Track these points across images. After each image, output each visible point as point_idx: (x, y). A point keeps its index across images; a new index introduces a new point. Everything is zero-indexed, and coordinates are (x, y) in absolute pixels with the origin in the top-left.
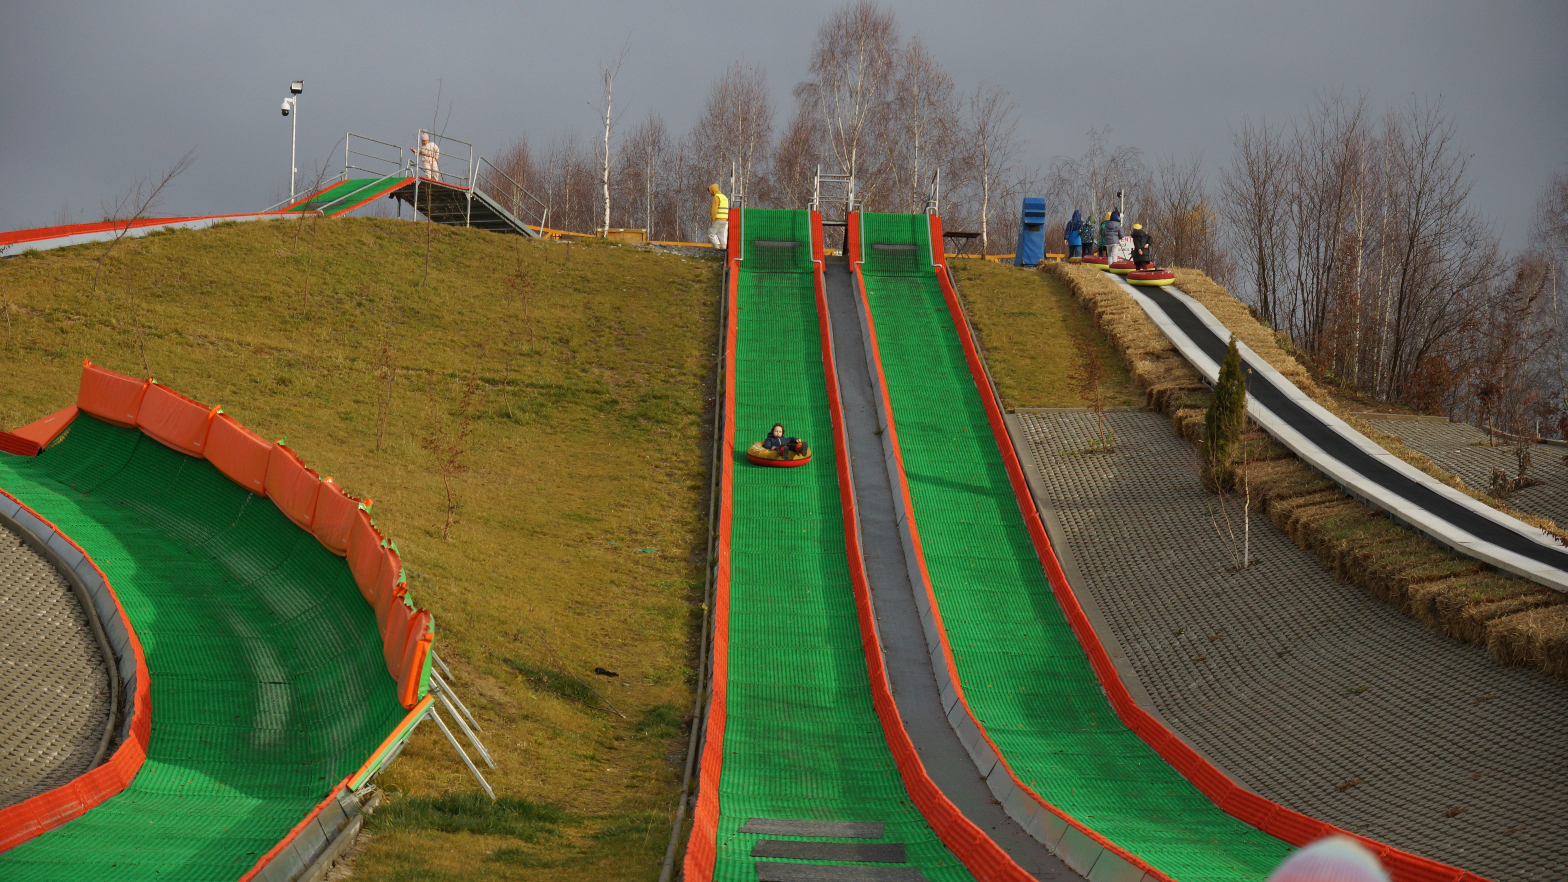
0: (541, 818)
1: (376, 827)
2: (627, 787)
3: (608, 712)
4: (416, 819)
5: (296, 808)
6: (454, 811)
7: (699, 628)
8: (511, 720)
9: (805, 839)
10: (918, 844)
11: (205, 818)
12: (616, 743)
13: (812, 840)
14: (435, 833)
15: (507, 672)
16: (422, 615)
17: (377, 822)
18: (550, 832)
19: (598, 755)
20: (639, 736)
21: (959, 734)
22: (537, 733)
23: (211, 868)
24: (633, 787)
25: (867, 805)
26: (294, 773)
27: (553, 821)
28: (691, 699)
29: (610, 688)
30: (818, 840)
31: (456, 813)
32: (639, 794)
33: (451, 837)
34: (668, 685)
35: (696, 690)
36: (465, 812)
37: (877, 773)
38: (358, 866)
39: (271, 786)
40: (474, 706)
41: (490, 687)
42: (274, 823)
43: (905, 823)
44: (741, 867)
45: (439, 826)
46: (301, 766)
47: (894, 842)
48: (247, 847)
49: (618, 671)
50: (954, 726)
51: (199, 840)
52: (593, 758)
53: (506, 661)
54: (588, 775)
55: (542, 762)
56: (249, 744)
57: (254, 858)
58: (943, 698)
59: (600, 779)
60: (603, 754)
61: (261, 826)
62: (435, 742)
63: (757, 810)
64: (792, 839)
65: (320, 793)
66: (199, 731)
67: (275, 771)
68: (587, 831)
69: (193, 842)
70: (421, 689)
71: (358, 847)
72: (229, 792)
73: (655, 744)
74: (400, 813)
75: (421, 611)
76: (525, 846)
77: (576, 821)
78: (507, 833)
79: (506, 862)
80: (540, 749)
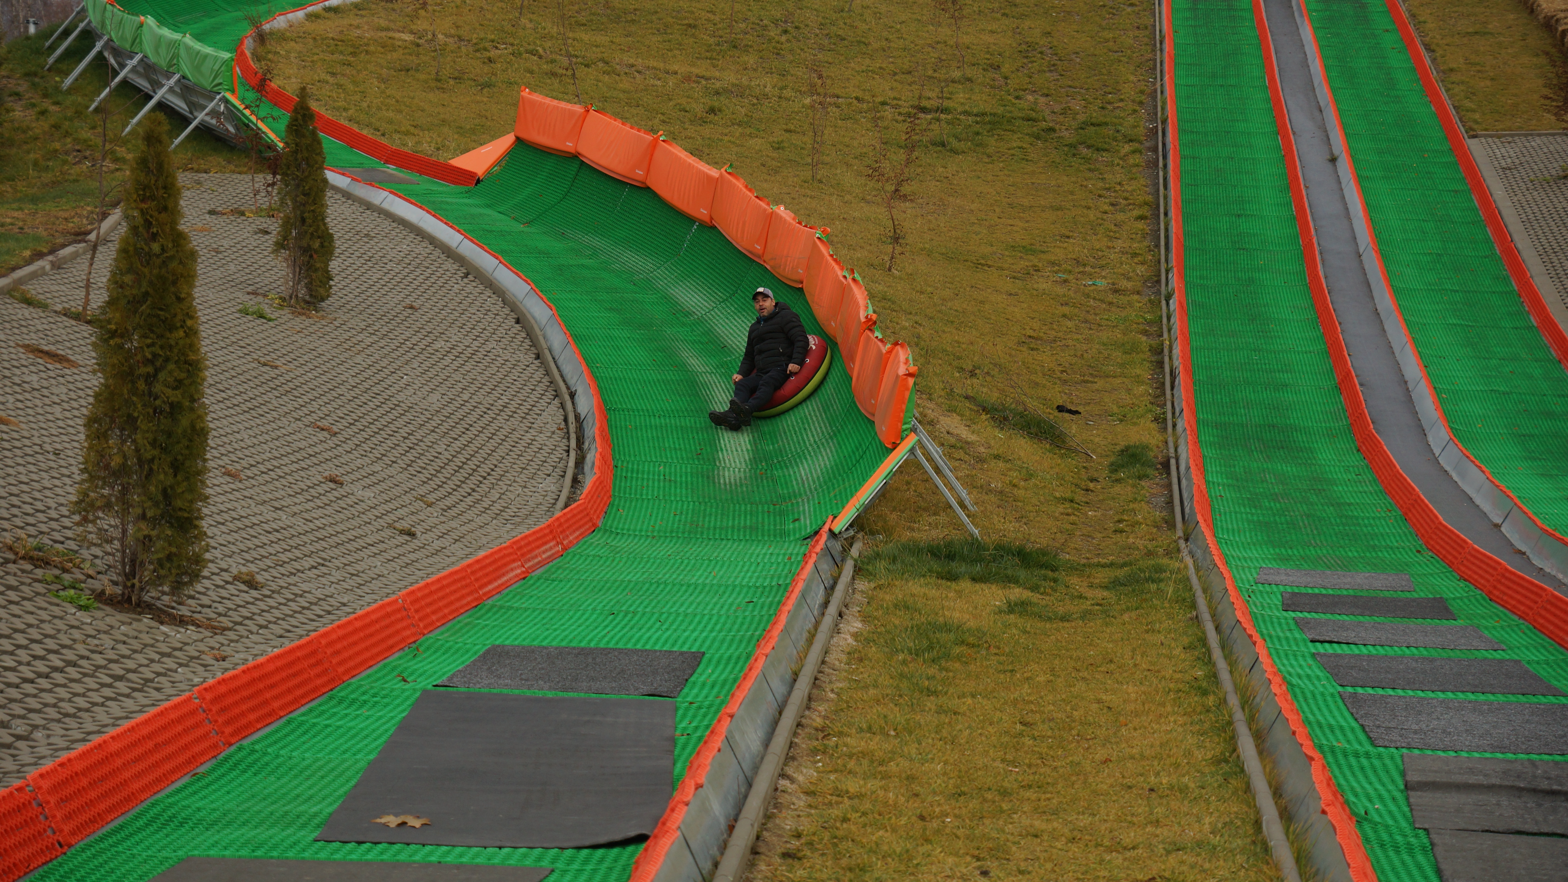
0: (1042, 566)
1: (871, 574)
2: (1116, 531)
3: (1075, 451)
4: (912, 565)
5: (777, 551)
6: (951, 557)
7: (1161, 364)
8: (981, 460)
9: (1331, 592)
10: (1461, 599)
11: (686, 561)
12: (1091, 485)
13: (1339, 593)
14: (933, 580)
15: (971, 409)
16: (898, 347)
17: (870, 568)
18: (1055, 581)
19: (1077, 498)
20: (1114, 477)
21: (1455, 477)
22: (1011, 473)
23: (714, 619)
24: (1122, 531)
25: (1380, 554)
26: (766, 515)
27: (1054, 569)
28: (1161, 438)
30: (1345, 593)
31: (953, 560)
32: (1131, 540)
33: (953, 585)
34: (1135, 424)
35: (1165, 429)
36: (963, 559)
37: (1379, 518)
38: (866, 618)
39: (745, 527)
40: (943, 445)
41: (957, 426)
42: (760, 568)
43: (1431, 575)
44: (1280, 624)
45: (938, 573)
46: (772, 507)
47: (1431, 596)
48: (742, 595)
49: (1080, 409)
50: (1448, 468)
51: (689, 586)
52: (1072, 501)
53: (967, 397)
54: (1072, 518)
55: (1020, 504)
56: (714, 483)
57: (754, 607)
58: (1430, 439)
59: (1084, 523)
60: (1080, 496)
61: (748, 571)
62: (908, 483)
63: (1263, 559)
64: (1316, 591)
65: (797, 536)
66: (662, 468)
67: (745, 512)
68: (1092, 580)
69: (684, 588)
70: (904, 427)
71: (858, 596)
72: (702, 533)
73: (1134, 486)
74: (894, 560)
75: (896, 344)
76: (1035, 597)
77: (1077, 569)
78: (1010, 582)
79: (1021, 614)
80: (1015, 491)
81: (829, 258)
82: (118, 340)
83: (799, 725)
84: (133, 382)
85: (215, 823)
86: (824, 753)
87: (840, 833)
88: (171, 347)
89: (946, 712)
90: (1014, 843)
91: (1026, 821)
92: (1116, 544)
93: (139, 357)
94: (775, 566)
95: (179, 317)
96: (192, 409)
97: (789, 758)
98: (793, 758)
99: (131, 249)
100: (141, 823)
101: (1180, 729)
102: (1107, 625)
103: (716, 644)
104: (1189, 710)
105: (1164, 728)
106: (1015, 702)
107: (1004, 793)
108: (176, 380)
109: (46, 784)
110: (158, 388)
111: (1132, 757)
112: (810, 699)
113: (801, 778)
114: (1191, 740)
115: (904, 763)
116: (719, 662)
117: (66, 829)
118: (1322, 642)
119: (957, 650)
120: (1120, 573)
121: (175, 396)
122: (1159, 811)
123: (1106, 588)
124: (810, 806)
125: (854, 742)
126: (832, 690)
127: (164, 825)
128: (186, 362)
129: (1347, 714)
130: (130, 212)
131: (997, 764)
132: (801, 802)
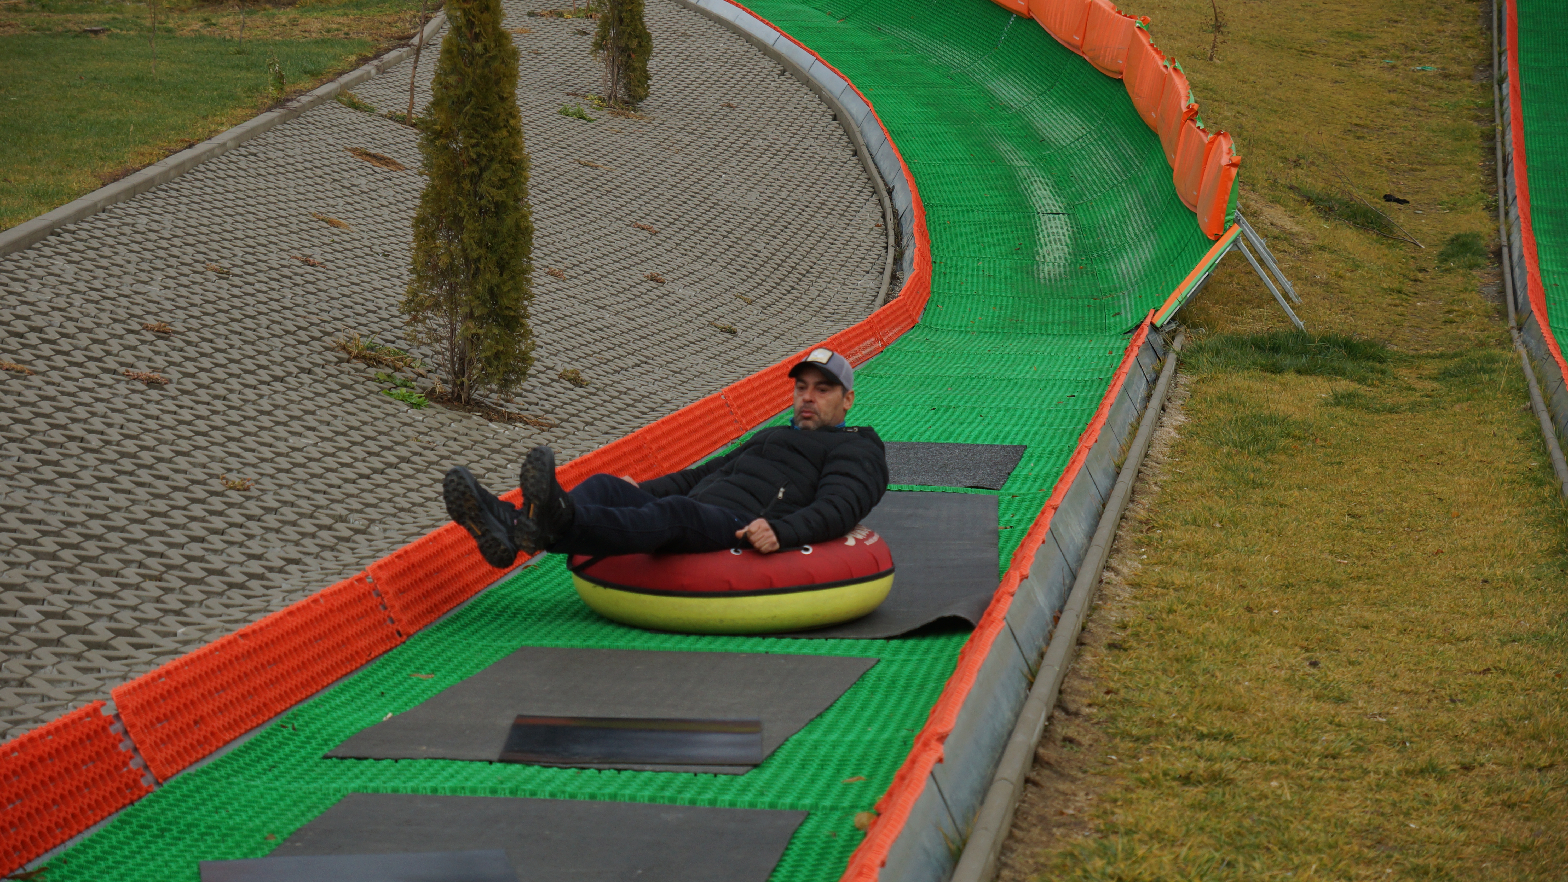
0: (1369, 358)
1: (1194, 367)
2: (1445, 322)
3: (1404, 241)
4: (1236, 358)
5: (1098, 345)
6: (1275, 349)
7: (1492, 150)
8: (1306, 251)
11: (1006, 356)
12: (1420, 276)
14: (1258, 373)
15: (1295, 200)
16: (1221, 137)
17: (1193, 361)
18: (1383, 372)
19: (1405, 289)
20: (1444, 267)
22: (1336, 264)
23: (1036, 413)
24: (1452, 322)
26: (1086, 309)
27: (1382, 361)
28: (1493, 226)
29: (1402, 216)
31: (1277, 353)
32: (1461, 331)
33: (1278, 378)
34: (1465, 212)
35: (1497, 217)
36: (1288, 351)
38: (1189, 411)
39: (1065, 322)
40: (1266, 236)
41: (1280, 217)
42: (1081, 362)
45: (1262, 365)
46: (1092, 301)
48: (1063, 390)
49: (1408, 198)
51: (1010, 380)
52: (1400, 292)
53: (1291, 188)
54: (1400, 309)
55: (1346, 295)
56: (1034, 278)
57: (1076, 401)
59: (1412, 314)
60: (1408, 287)
61: (1069, 365)
62: (1231, 276)
65: (1118, 330)
66: (980, 264)
67: (1065, 306)
68: (1421, 371)
69: (1005, 383)
70: (1227, 218)
71: (1181, 389)
72: (1022, 328)
73: (1464, 276)
74: (1217, 353)
75: (1218, 134)
76: (1362, 389)
77: (1405, 361)
78: (1336, 374)
79: (1348, 406)
80: (1341, 282)
81: (1149, 48)
82: (444, 141)
83: (1123, 517)
84: (459, 182)
85: (547, 613)
86: (1148, 545)
87: (1167, 625)
88: (495, 146)
89: (1272, 505)
90: (1344, 634)
91: (1355, 613)
92: (1445, 335)
93: (464, 157)
94: (1095, 361)
95: (503, 117)
96: (516, 209)
97: (1114, 551)
98: (1118, 551)
99: (455, 49)
100: (475, 613)
101: (1515, 521)
102: (1437, 416)
103: (1038, 438)
104: (1524, 501)
105: (1498, 519)
106: (1342, 495)
107: (1333, 585)
108: (500, 180)
109: (384, 575)
110: (483, 187)
111: (1465, 549)
112: (1133, 492)
113: (1125, 570)
114: (1526, 531)
115: (1230, 555)
116: (1041, 456)
117: (405, 618)
119: (1283, 442)
120: (1451, 364)
121: (499, 195)
122: (1493, 602)
123: (1436, 379)
124: (1135, 598)
125: (1180, 535)
126: (1156, 483)
127: (498, 616)
128: (509, 162)
130: (453, 12)
131: (1326, 555)
132: (1126, 594)
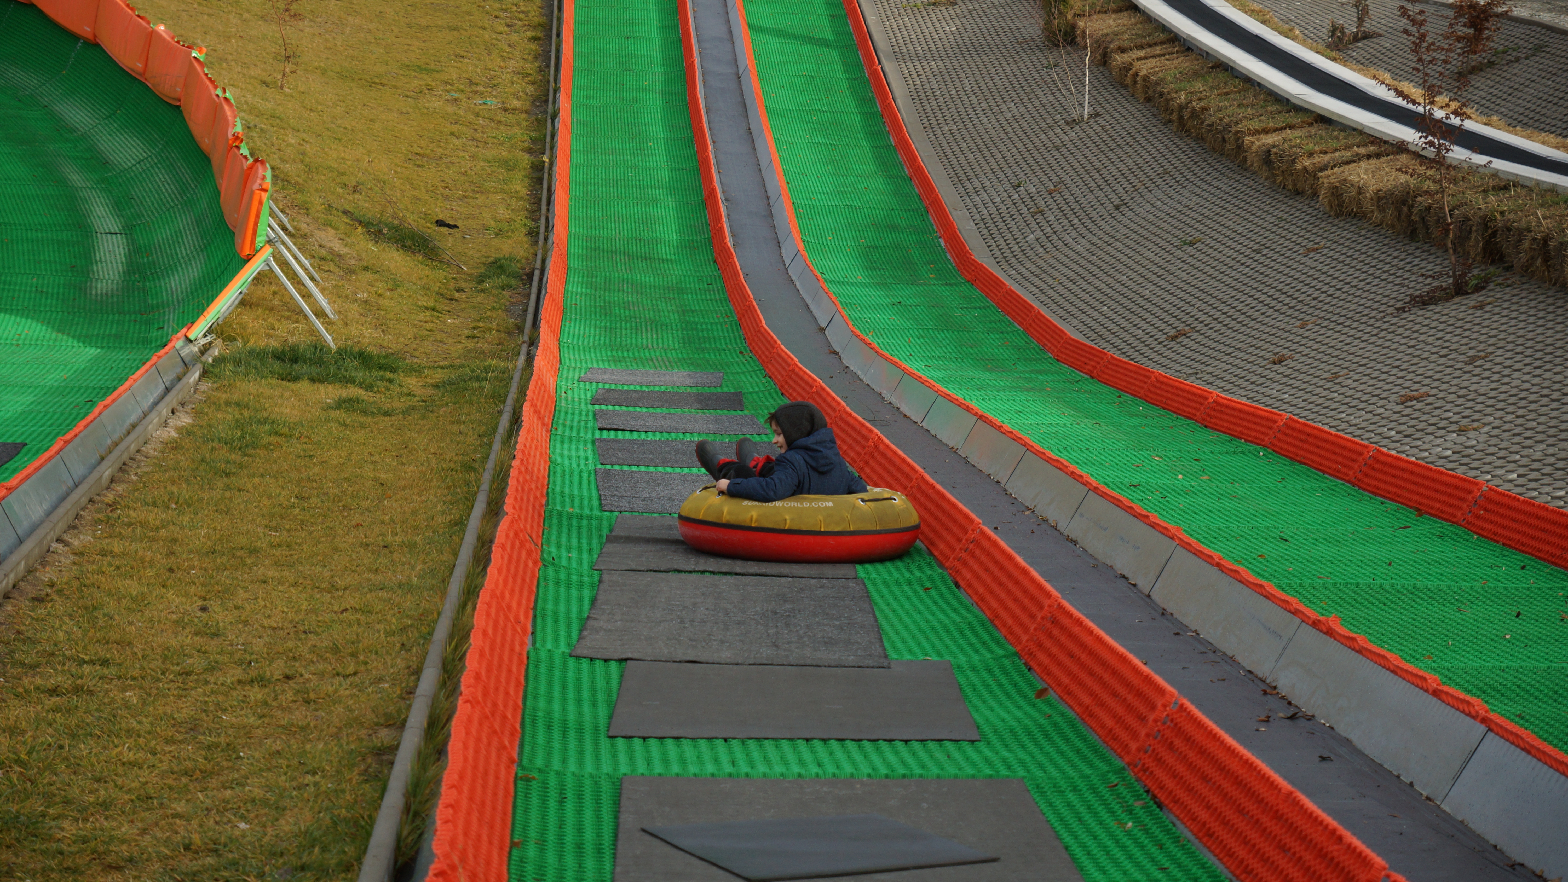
0: (381, 368)
1: (216, 376)
2: (468, 337)
3: (448, 264)
4: (256, 368)
6: (294, 360)
7: (540, 180)
8: (351, 271)
9: (644, 388)
10: (757, 393)
11: (42, 367)
12: (457, 295)
13: (652, 388)
14: (275, 381)
15: (347, 224)
16: (259, 164)
17: (216, 371)
18: (390, 381)
19: (439, 307)
20: (480, 287)
21: (798, 287)
22: (377, 284)
24: (474, 337)
25: (707, 355)
26: (132, 324)
27: (393, 370)
28: (531, 251)
29: (451, 240)
30: (657, 389)
31: (296, 362)
32: (479, 345)
33: (292, 385)
34: (509, 237)
35: (536, 243)
36: (305, 362)
37: (716, 324)
38: (197, 413)
40: (314, 257)
41: (330, 239)
42: (112, 372)
43: (743, 373)
44: (580, 415)
45: (279, 375)
46: (139, 316)
47: (732, 391)
48: (85, 396)
49: (459, 223)
50: (794, 278)
52: (433, 309)
53: (345, 212)
54: (428, 326)
55: (383, 313)
56: (86, 294)
57: (92, 405)
58: (783, 251)
59: (440, 330)
60: (444, 305)
61: (100, 374)
62: (275, 293)
63: (597, 361)
64: (632, 388)
65: (159, 343)
66: (35, 281)
67: (113, 321)
68: (426, 380)
70: (259, 239)
71: (197, 396)
72: (67, 341)
73: (497, 296)
75: (259, 160)
76: (365, 395)
77: (416, 371)
78: (346, 382)
79: (347, 410)
80: (381, 301)
81: (204, 77)
86: (106, 523)
89: (231, 489)
91: (261, 572)
92: (464, 348)
94: (127, 370)
101: (435, 500)
102: (423, 418)
103: (42, 437)
104: (451, 484)
105: (422, 498)
106: (299, 481)
107: (253, 551)
111: (382, 522)
112: (112, 481)
113: (76, 543)
114: (439, 508)
115: (174, 530)
116: (37, 451)
118: (609, 430)
119: (268, 439)
120: (454, 374)
122: (382, 561)
123: (436, 386)
124: (75, 563)
125: (136, 514)
126: (136, 474)
129: (593, 486)
131: (260, 529)
132: (67, 561)
